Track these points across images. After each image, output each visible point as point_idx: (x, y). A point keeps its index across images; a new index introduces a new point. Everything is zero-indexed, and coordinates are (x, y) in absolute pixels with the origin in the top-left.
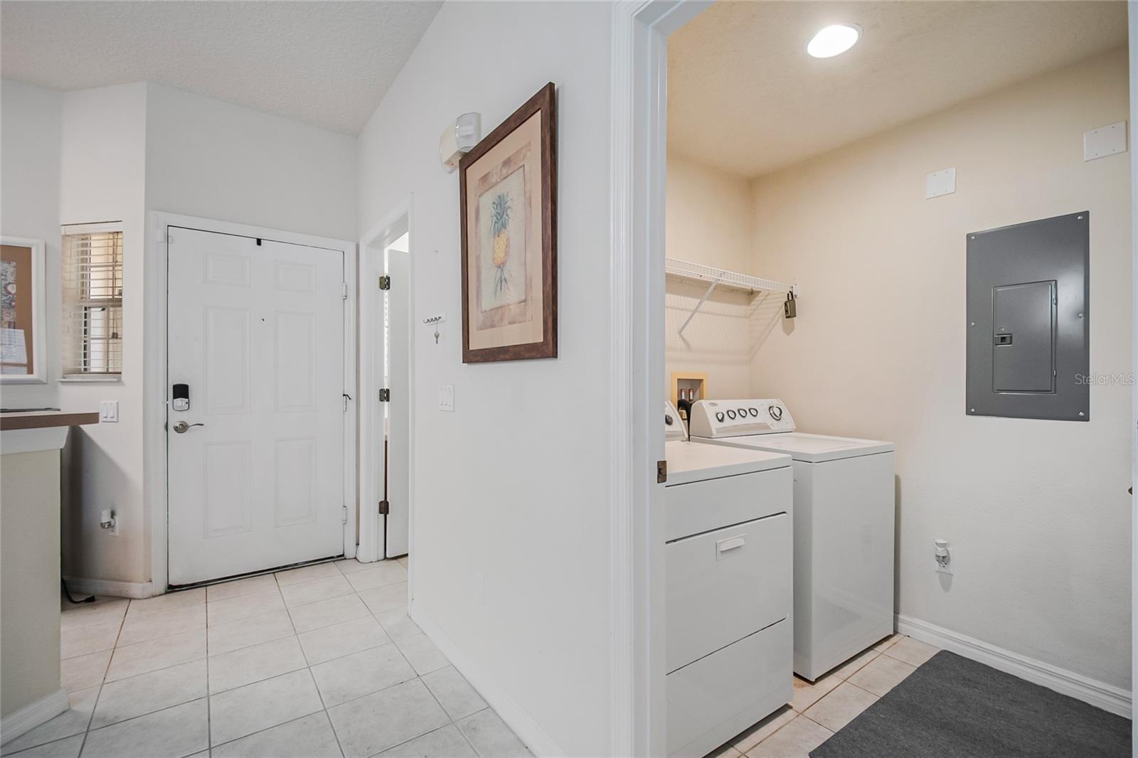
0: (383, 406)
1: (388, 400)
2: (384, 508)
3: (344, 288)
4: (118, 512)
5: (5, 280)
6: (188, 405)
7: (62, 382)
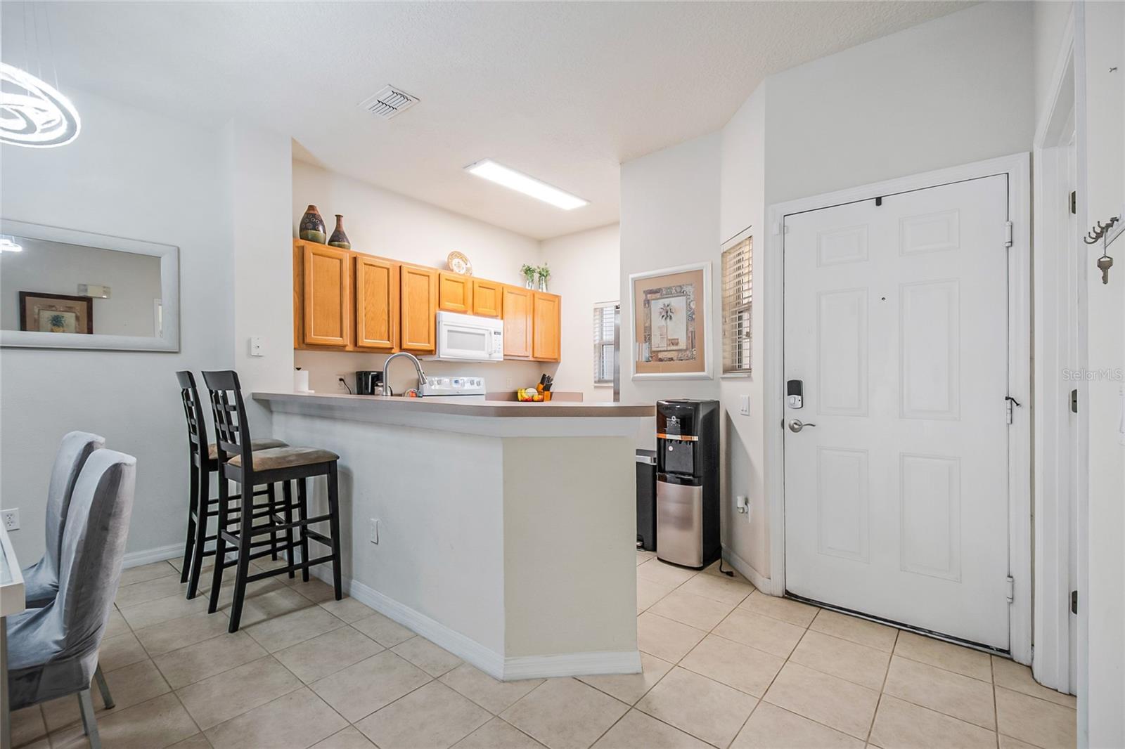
3: (1008, 228)
4: (750, 501)
5: (689, 299)
6: (800, 402)
7: (722, 378)
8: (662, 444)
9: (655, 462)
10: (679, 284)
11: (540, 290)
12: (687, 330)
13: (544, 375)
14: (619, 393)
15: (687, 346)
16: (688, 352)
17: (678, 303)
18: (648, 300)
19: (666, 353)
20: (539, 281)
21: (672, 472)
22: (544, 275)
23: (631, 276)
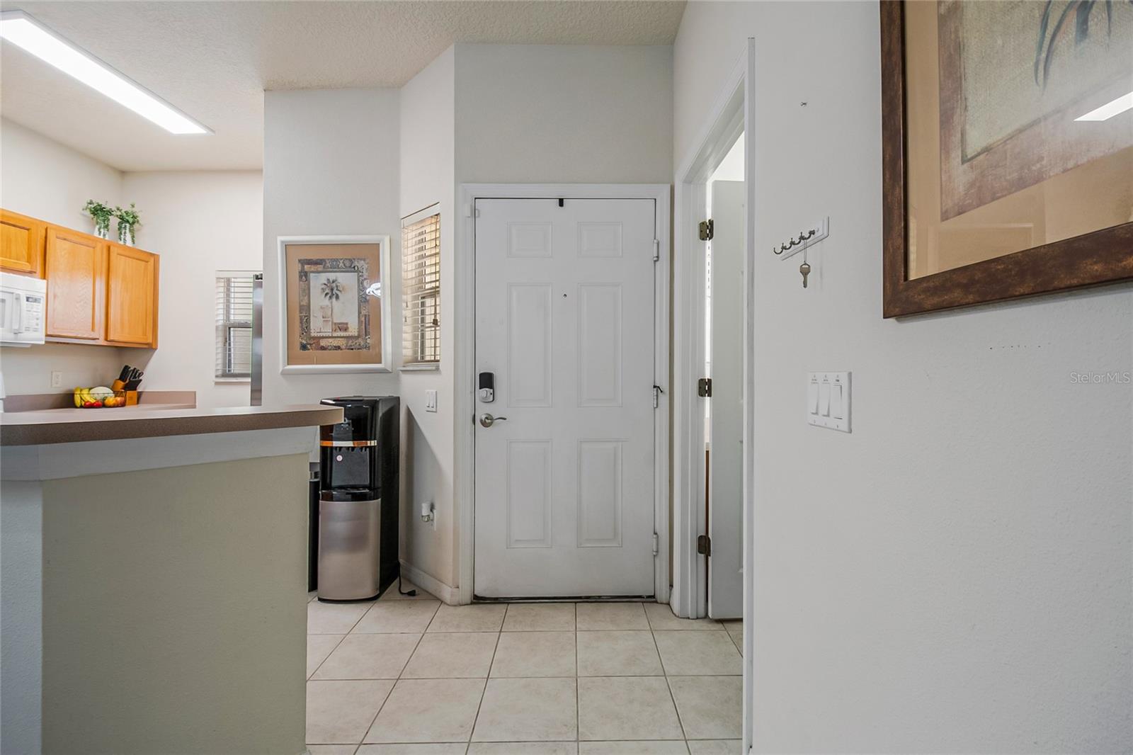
0: (703, 402)
1: (710, 395)
2: (704, 545)
3: (655, 245)
4: (437, 506)
5: (362, 276)
6: (492, 396)
7: (402, 371)
8: (327, 454)
9: (316, 477)
10: (349, 257)
11: (122, 243)
12: (360, 313)
13: (126, 368)
14: (260, 391)
15: (359, 332)
16: (360, 340)
17: (346, 279)
18: (306, 272)
19: (330, 340)
20: (119, 229)
21: (341, 487)
22: (128, 221)
23: (280, 239)
